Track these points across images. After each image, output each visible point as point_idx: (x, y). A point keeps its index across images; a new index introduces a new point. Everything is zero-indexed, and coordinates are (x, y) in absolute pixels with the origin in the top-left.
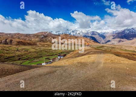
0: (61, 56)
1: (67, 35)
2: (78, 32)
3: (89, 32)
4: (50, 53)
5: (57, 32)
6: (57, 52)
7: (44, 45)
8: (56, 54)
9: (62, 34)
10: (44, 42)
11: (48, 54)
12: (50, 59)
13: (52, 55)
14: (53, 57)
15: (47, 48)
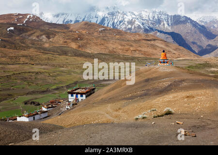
0: (77, 94)
1: (94, 25)
2: (128, 18)
3: (163, 17)
4: (37, 84)
5: (57, 16)
6: (61, 82)
7: (16, 57)
8: (57, 89)
9: (77, 21)
10: (15, 48)
11: (31, 89)
12: (39, 104)
13: (43, 92)
14: (50, 97)
15: (27, 68)
